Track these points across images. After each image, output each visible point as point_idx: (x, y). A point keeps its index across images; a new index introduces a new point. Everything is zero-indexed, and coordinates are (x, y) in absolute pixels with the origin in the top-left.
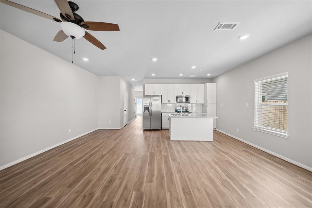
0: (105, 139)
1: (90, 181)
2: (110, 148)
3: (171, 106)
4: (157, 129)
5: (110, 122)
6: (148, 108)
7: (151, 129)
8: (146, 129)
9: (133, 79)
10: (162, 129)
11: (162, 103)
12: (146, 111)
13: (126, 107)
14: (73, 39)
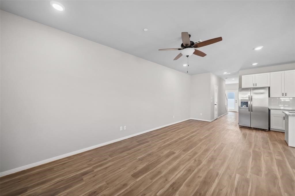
0: (199, 128)
1: (195, 153)
2: (205, 136)
3: (289, 100)
4: (261, 129)
5: (201, 114)
6: (247, 103)
7: (250, 127)
8: (243, 126)
9: (225, 73)
10: (271, 130)
11: (270, 97)
12: (244, 106)
13: (216, 101)
14: (187, 57)
